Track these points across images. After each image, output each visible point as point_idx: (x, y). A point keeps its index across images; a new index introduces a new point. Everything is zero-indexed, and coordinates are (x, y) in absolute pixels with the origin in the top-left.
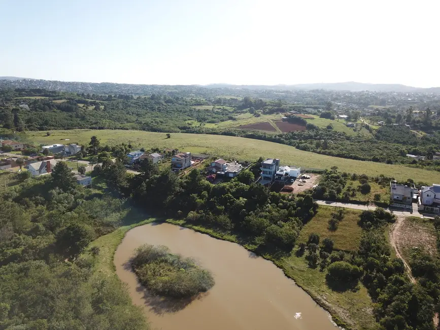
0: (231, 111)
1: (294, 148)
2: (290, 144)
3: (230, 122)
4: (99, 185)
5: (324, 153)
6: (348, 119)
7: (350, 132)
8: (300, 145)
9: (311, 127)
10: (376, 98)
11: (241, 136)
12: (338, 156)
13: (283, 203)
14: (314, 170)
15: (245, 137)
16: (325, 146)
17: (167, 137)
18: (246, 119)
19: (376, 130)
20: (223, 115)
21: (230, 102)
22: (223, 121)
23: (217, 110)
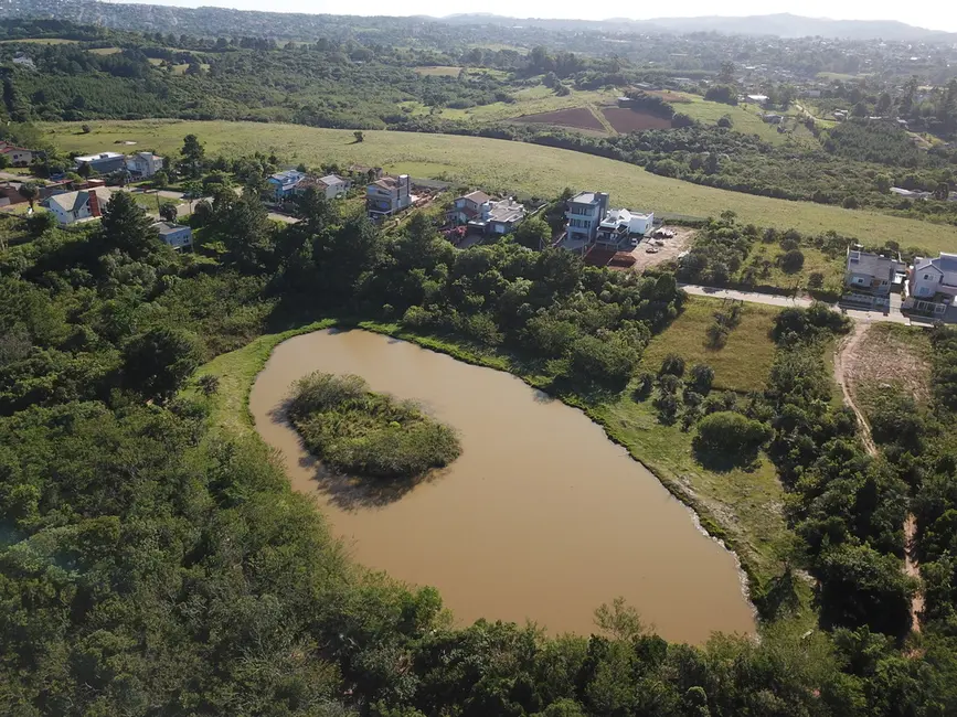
0: (502, 80)
1: (642, 169)
2: (633, 160)
3: (499, 106)
4: (209, 245)
5: (709, 183)
6: (767, 105)
7: (769, 134)
8: (657, 163)
9: (684, 122)
10: (837, 56)
11: (525, 141)
12: (740, 188)
13: (611, 291)
14: (685, 219)
15: (532, 142)
16: (712, 167)
17: (355, 140)
18: (537, 99)
19: (828, 130)
20: (483, 88)
21: (500, 60)
22: (482, 103)
23: (471, 77)
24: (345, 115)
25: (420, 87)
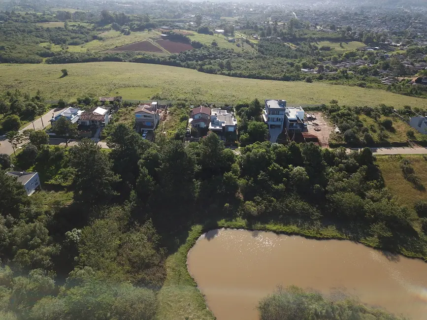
0: (90, 27)
1: (195, 71)
2: (188, 67)
3: (95, 43)
6: (225, 34)
8: (205, 67)
9: (198, 45)
11: (130, 61)
15: (134, 62)
16: (229, 68)
17: (62, 74)
18: (114, 39)
20: (82, 33)
22: (87, 41)
23: (72, 28)
24: (14, 54)
25: (46, 34)
